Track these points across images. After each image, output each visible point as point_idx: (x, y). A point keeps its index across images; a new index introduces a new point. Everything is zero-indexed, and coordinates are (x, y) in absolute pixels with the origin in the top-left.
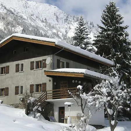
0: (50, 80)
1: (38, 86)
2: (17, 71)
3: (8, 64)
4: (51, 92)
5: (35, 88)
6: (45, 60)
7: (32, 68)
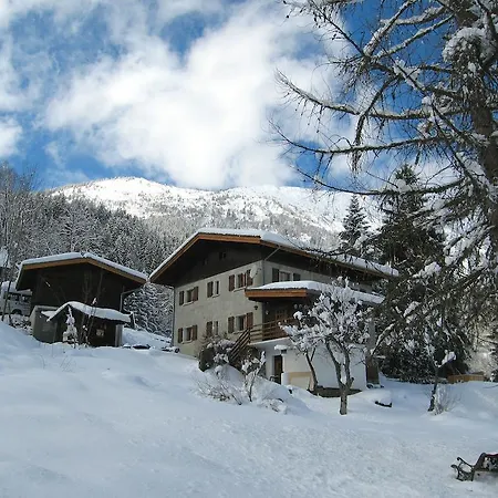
0: (256, 307)
1: (241, 319)
2: (210, 294)
3: (196, 284)
4: (261, 327)
5: (236, 322)
6: (249, 272)
7: (231, 288)
